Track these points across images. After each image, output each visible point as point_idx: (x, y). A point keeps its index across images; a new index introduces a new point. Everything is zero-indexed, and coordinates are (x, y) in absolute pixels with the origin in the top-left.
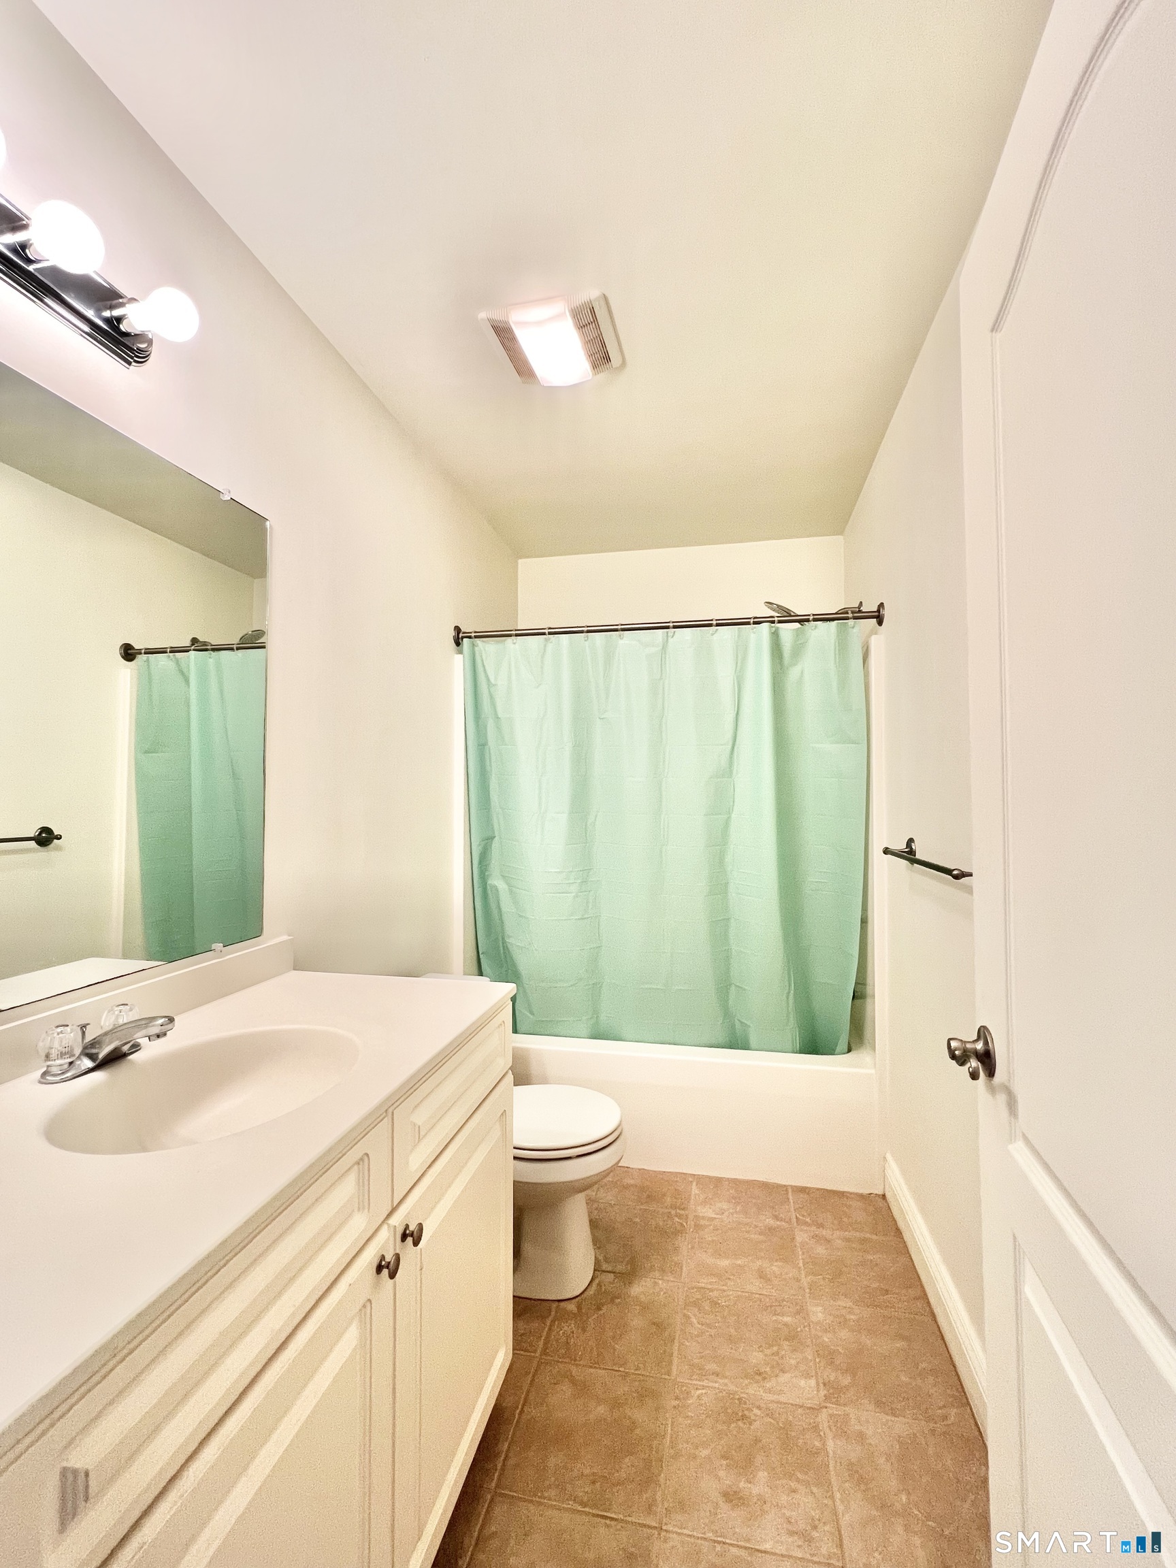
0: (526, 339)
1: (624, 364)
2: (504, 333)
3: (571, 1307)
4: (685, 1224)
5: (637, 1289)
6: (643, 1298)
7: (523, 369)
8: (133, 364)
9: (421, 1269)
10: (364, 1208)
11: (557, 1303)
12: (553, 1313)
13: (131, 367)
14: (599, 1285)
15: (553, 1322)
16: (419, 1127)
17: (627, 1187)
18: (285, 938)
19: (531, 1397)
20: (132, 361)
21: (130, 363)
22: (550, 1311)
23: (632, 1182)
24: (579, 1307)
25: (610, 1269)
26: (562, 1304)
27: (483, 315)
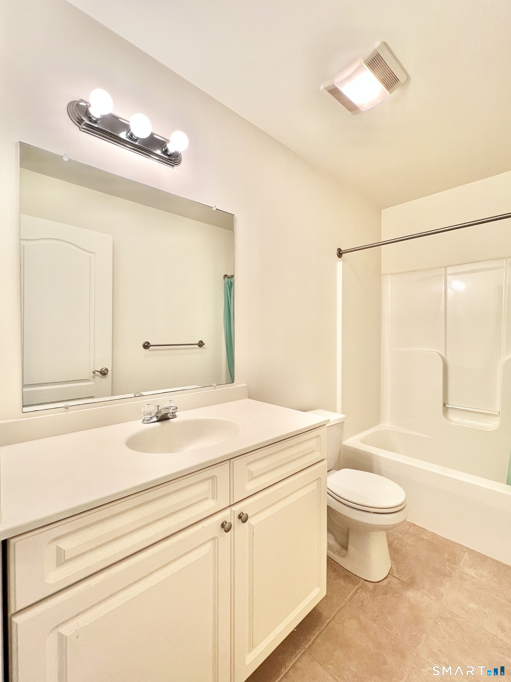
0: (346, 90)
1: (408, 78)
2: (334, 92)
3: (371, 586)
4: (453, 573)
5: (411, 594)
6: (412, 600)
7: (351, 107)
8: (175, 166)
9: (253, 534)
10: (214, 498)
11: (363, 581)
12: (360, 584)
13: (174, 167)
14: (389, 582)
15: (358, 589)
16: (252, 472)
17: (423, 539)
18: (246, 385)
19: (336, 618)
20: (174, 165)
21: (173, 166)
22: (359, 583)
23: (426, 538)
24: (375, 588)
25: (398, 576)
26: (366, 582)
27: (322, 87)
